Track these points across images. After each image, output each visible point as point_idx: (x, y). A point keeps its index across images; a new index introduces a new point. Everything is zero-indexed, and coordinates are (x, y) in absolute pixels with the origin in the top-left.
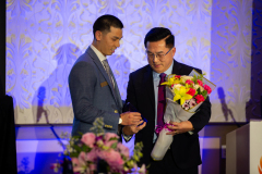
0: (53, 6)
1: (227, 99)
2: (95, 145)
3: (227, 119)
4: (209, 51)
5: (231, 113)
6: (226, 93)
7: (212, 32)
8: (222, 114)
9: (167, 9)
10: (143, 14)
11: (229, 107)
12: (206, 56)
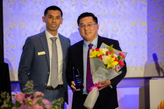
0: (40, 3)
1: (159, 61)
3: (159, 74)
4: (146, 30)
5: (162, 70)
6: (158, 57)
7: (148, 17)
8: (156, 71)
9: (117, 3)
10: (101, 6)
11: (161, 66)
12: (144, 33)
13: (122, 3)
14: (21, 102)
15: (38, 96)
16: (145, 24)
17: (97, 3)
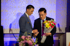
0: (14, 2)
1: (60, 27)
2: (25, 39)
3: (60, 32)
4: (55, 14)
5: (61, 30)
6: (60, 25)
7: (56, 9)
9: (44, 3)
10: (38, 4)
11: (61, 29)
12: (55, 15)
13: (46, 3)
14: (24, 39)
15: (29, 37)
16: (55, 12)
17: (36, 3)
